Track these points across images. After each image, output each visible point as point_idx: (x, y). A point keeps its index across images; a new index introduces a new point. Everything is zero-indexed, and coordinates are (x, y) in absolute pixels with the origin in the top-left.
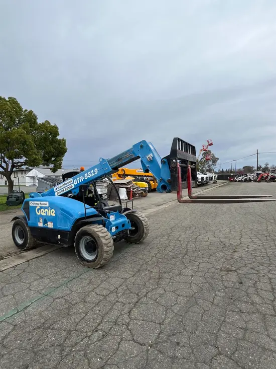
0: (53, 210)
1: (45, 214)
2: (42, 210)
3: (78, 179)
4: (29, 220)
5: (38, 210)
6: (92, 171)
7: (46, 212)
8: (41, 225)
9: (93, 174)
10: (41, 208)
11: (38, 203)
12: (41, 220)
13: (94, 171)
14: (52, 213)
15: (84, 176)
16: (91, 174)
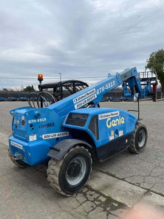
0: (123, 118)
1: (116, 125)
2: (114, 120)
3: (100, 89)
4: (98, 139)
5: (109, 121)
6: (111, 83)
7: (117, 121)
8: (112, 138)
9: (112, 86)
10: (112, 119)
11: (109, 114)
12: (113, 133)
13: (112, 83)
14: (122, 121)
15: (105, 87)
16: (111, 85)
